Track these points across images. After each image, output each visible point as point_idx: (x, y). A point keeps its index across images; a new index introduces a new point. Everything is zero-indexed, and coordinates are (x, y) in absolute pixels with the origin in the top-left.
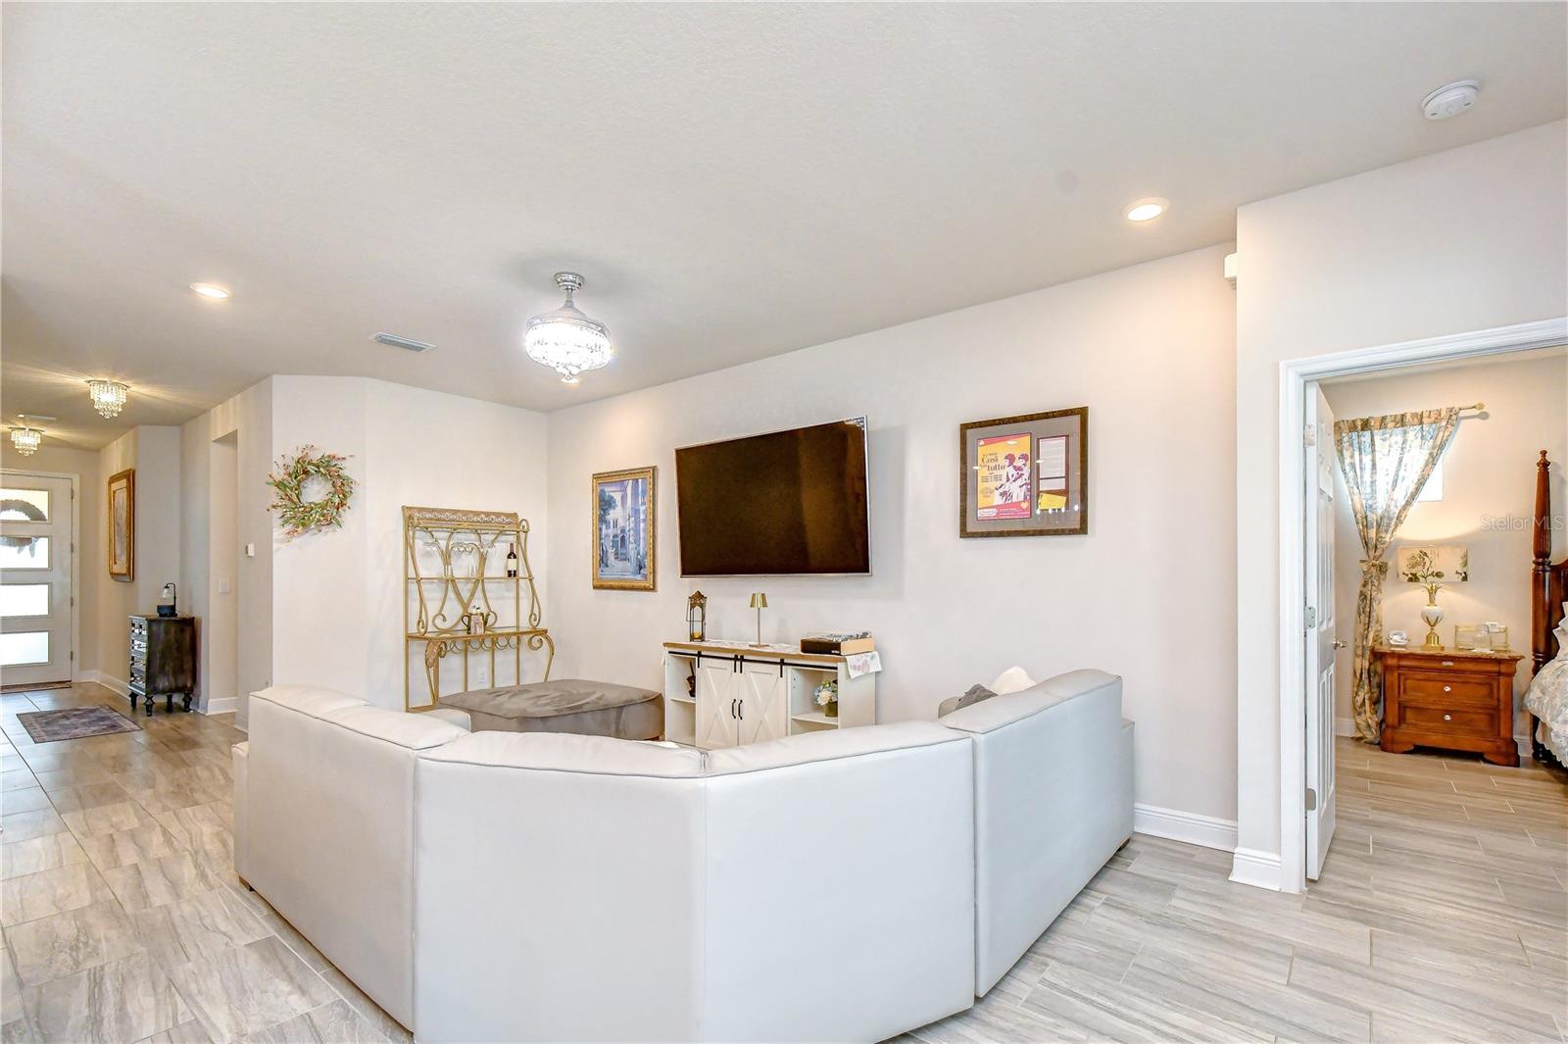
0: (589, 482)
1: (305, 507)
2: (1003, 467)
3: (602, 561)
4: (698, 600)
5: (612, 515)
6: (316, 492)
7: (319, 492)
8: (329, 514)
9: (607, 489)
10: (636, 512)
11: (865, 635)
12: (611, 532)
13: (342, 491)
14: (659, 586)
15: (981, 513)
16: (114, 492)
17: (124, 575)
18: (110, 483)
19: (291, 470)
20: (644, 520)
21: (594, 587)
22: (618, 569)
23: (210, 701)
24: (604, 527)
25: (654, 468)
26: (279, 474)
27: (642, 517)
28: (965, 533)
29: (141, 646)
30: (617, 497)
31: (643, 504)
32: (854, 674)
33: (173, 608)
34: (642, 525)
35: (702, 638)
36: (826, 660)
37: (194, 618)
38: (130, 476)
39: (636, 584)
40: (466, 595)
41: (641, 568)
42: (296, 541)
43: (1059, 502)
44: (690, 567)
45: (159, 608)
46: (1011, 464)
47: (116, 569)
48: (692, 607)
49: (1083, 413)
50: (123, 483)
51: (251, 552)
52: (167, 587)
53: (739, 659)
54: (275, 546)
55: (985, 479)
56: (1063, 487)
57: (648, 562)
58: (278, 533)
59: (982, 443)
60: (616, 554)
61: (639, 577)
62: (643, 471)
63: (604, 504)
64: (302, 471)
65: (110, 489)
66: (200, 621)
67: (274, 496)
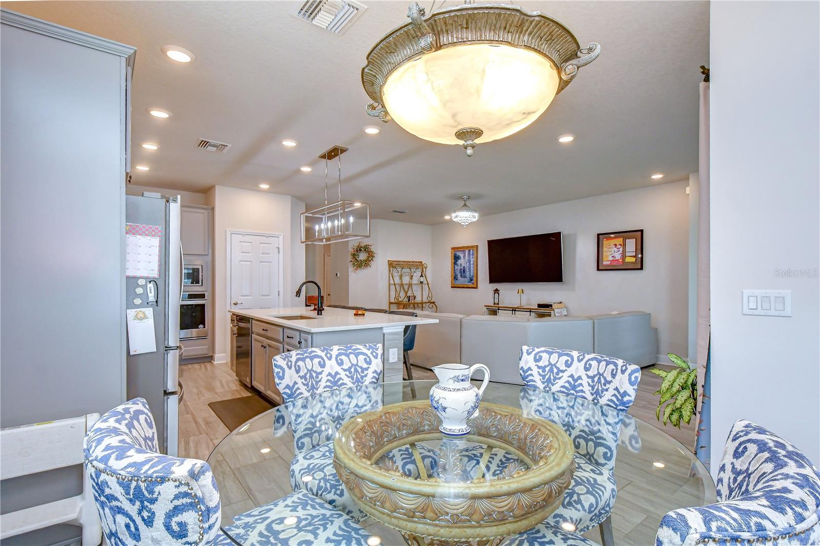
0: (450, 251)
1: (360, 261)
2: (613, 248)
3: (455, 278)
4: (496, 291)
5: (459, 262)
6: (362, 256)
7: (364, 256)
8: (366, 263)
9: (457, 253)
10: (470, 261)
11: (561, 303)
12: (459, 268)
13: (371, 255)
14: (478, 287)
15: (604, 263)
19: (356, 249)
20: (473, 264)
21: (452, 287)
22: (461, 281)
24: (456, 266)
25: (477, 246)
26: (352, 250)
27: (472, 263)
28: (598, 269)
30: (462, 256)
31: (472, 258)
32: (557, 315)
34: (472, 266)
35: (498, 304)
36: (547, 310)
39: (470, 286)
40: (406, 289)
41: (471, 280)
42: (357, 271)
43: (633, 260)
44: (493, 280)
46: (616, 247)
48: (495, 293)
49: (642, 231)
51: (338, 275)
53: (514, 310)
54: (350, 273)
55: (606, 252)
56: (635, 255)
57: (474, 278)
58: (351, 269)
59: (605, 240)
60: (461, 275)
61: (471, 284)
62: (472, 247)
63: (456, 258)
64: (359, 249)
67: (351, 257)
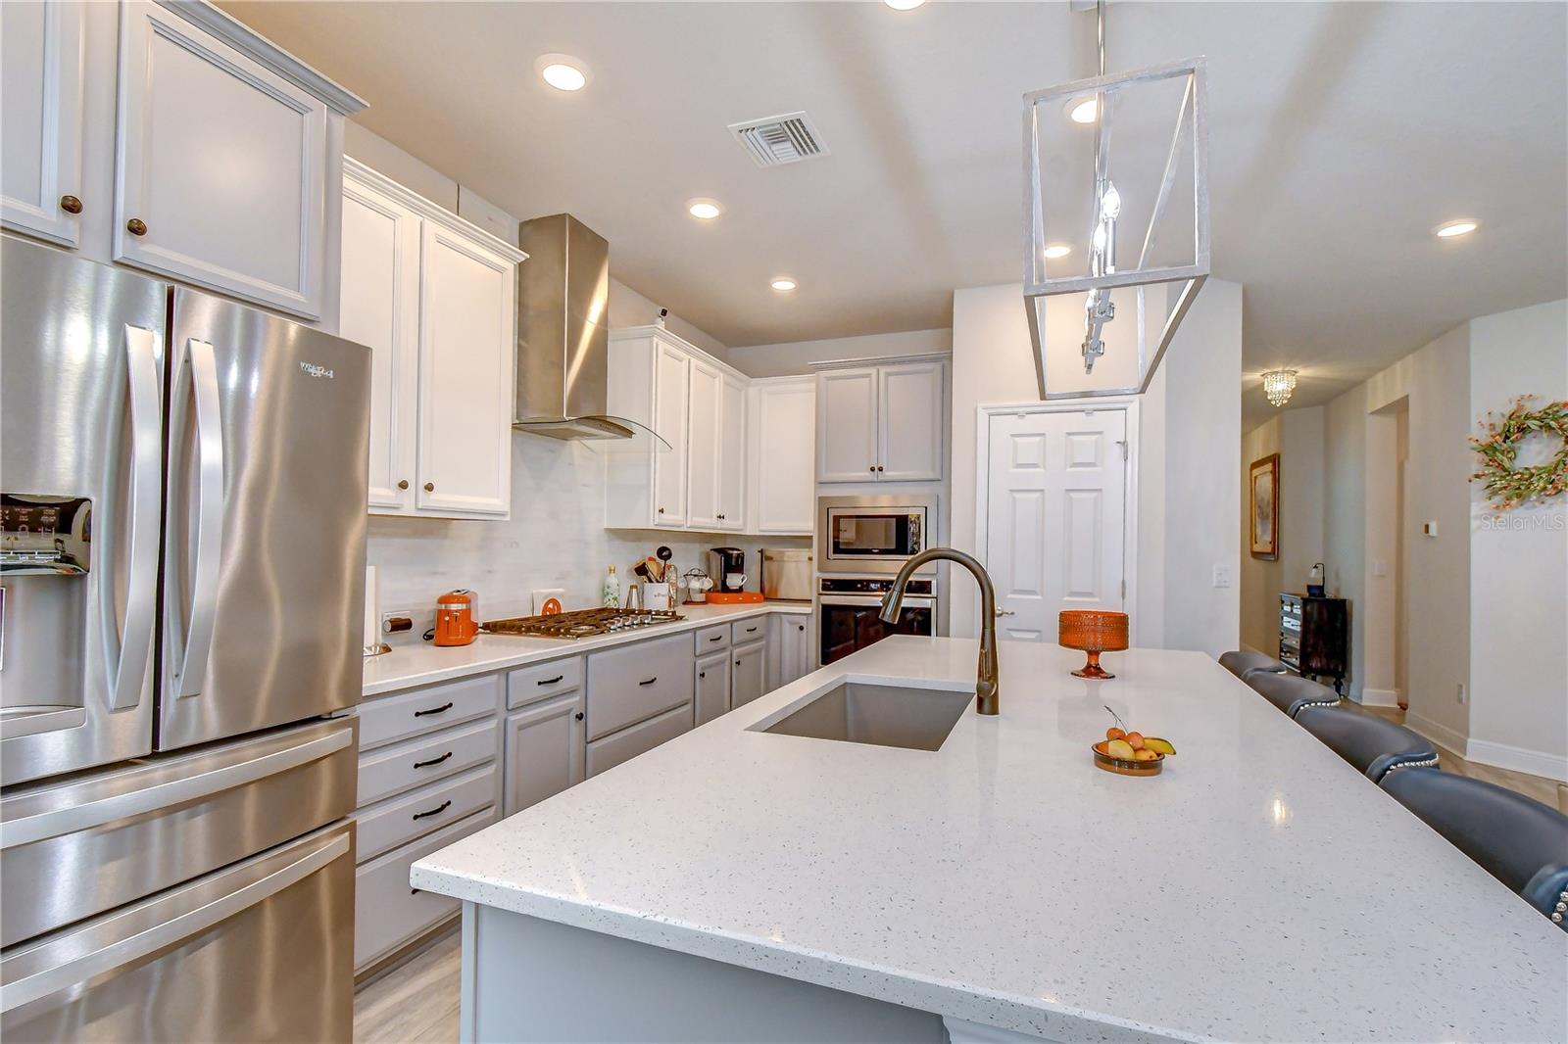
1: (1522, 474)
6: (1535, 452)
7: (1540, 453)
16: (1256, 477)
17: (1268, 554)
18: (1251, 470)
19: (1499, 429)
23: (1365, 691)
26: (1485, 437)
29: (1293, 624)
33: (1321, 588)
37: (1345, 600)
38: (1275, 460)
45: (1310, 588)
47: (1257, 548)
50: (1269, 467)
51: (1433, 531)
52: (1316, 567)
58: (1479, 506)
64: (1517, 428)
65: (1251, 475)
66: (1351, 603)
67: (1476, 463)
